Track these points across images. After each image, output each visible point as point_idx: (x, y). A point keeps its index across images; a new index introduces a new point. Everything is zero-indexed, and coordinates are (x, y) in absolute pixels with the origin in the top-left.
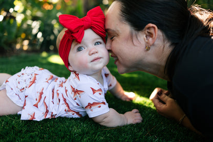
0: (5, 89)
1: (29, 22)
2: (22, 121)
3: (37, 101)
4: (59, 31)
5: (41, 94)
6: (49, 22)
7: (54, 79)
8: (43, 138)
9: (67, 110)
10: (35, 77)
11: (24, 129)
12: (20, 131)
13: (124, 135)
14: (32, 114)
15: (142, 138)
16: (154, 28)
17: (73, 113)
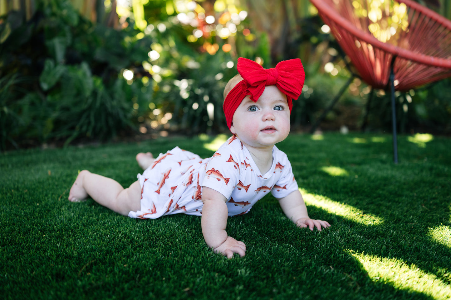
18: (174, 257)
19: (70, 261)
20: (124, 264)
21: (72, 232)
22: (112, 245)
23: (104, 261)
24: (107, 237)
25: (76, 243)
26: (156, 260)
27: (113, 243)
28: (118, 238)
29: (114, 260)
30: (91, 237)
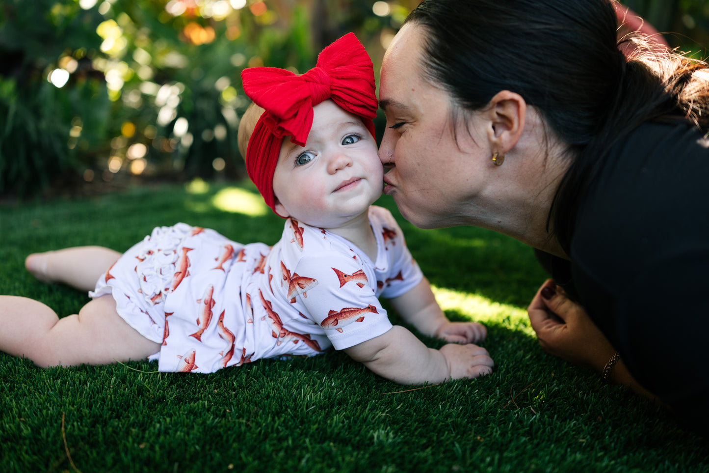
0: (111, 294)
1: (149, 88)
2: (163, 374)
3: (201, 326)
4: (240, 113)
5: (210, 304)
6: (206, 84)
7: (236, 255)
8: (224, 416)
9: (277, 333)
10: (186, 259)
11: (172, 395)
12: (161, 400)
13: (444, 406)
14: (189, 357)
15: (494, 413)
16: (515, 102)
17: (295, 338)
18: (238, 418)
19: (18, 447)
20: (139, 443)
21: (6, 382)
22: (101, 404)
23: (91, 440)
24: (87, 386)
25: (20, 406)
26: (203, 427)
27: (103, 400)
28: (109, 387)
29: (115, 435)
30: (52, 390)
